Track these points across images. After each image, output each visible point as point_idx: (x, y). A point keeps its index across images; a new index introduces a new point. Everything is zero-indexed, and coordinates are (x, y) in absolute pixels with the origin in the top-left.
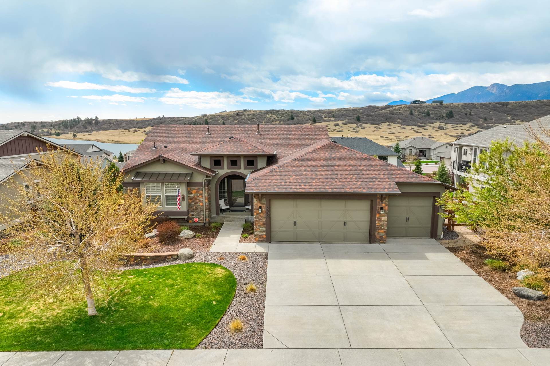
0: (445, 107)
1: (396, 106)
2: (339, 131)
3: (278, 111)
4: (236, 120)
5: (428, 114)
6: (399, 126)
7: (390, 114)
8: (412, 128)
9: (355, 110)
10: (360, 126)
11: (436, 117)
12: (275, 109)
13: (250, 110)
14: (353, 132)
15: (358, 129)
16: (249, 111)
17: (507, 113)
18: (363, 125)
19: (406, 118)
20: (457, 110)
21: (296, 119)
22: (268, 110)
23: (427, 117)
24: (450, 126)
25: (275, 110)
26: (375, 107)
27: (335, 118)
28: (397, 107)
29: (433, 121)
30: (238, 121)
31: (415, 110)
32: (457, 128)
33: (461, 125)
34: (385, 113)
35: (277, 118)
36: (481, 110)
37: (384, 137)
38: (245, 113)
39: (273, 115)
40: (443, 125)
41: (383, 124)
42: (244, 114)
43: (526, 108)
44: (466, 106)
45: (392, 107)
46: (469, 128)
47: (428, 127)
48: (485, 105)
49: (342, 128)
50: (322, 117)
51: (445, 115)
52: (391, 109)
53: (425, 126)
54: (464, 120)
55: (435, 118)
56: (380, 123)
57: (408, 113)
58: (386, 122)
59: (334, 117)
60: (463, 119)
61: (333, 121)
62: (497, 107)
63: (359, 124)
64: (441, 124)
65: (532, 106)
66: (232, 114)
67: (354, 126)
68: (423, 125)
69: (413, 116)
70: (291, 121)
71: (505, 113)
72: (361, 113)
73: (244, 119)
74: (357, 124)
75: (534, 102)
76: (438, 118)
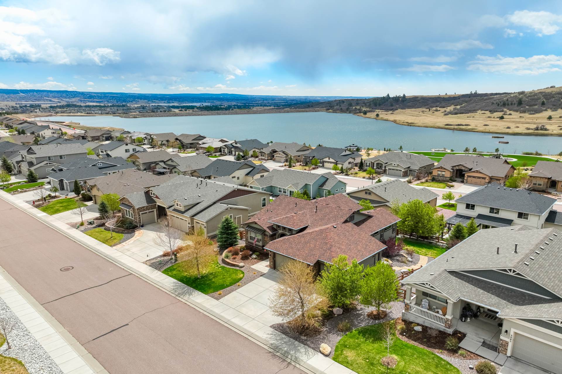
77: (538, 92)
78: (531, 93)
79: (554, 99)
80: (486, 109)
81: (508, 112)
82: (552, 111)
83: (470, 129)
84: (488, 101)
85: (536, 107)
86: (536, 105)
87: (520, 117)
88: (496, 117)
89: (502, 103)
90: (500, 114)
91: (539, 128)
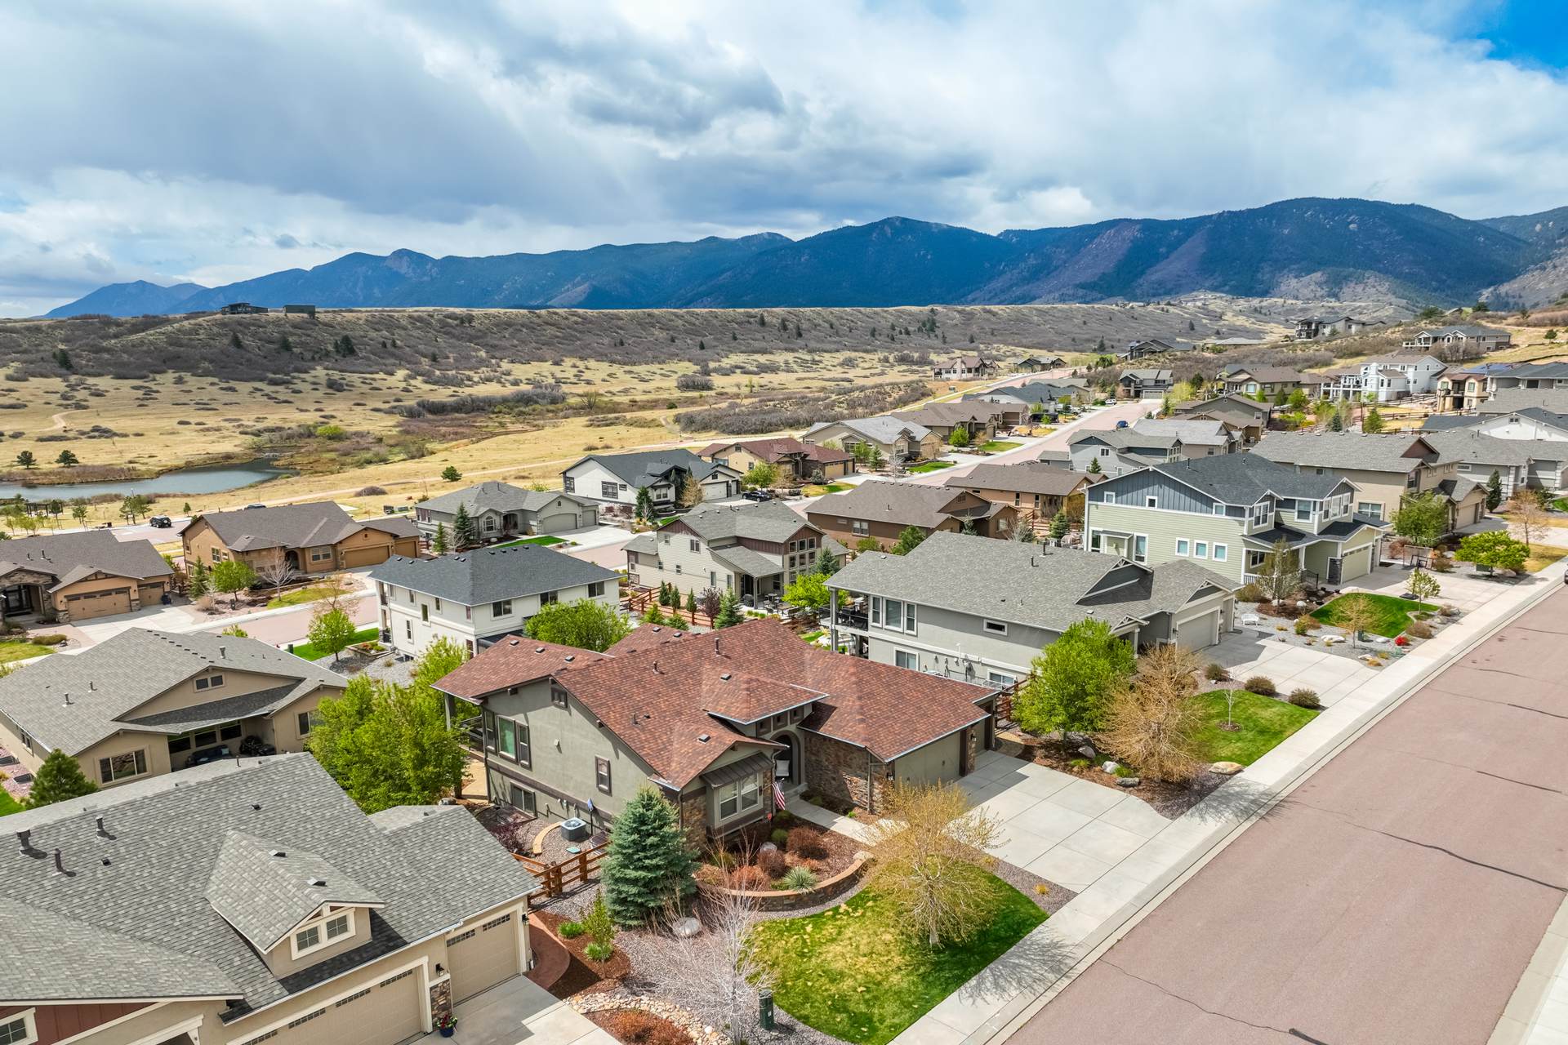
0: (326, 325)
1: (181, 321)
5: (286, 346)
6: (212, 384)
7: (171, 344)
8: (257, 389)
10: (82, 385)
11: (310, 354)
14: (67, 407)
15: (79, 395)
18: (91, 381)
19: (225, 359)
20: (358, 333)
23: (287, 356)
24: (355, 378)
26: (107, 321)
28: (186, 325)
29: (306, 364)
31: (244, 334)
32: (375, 385)
33: (382, 375)
34: (151, 343)
36: (415, 333)
37: (192, 421)
40: (336, 376)
41: (158, 377)
44: (377, 323)
45: (169, 321)
46: (404, 385)
47: (299, 385)
51: (330, 348)
53: (289, 382)
54: (384, 361)
55: (308, 355)
56: (145, 372)
57: (226, 341)
58: (163, 372)
60: (379, 357)
62: (448, 325)
63: (73, 379)
64: (330, 372)
67: (58, 384)
68: (283, 377)
69: (244, 351)
71: (470, 341)
74: (65, 377)
76: (317, 356)
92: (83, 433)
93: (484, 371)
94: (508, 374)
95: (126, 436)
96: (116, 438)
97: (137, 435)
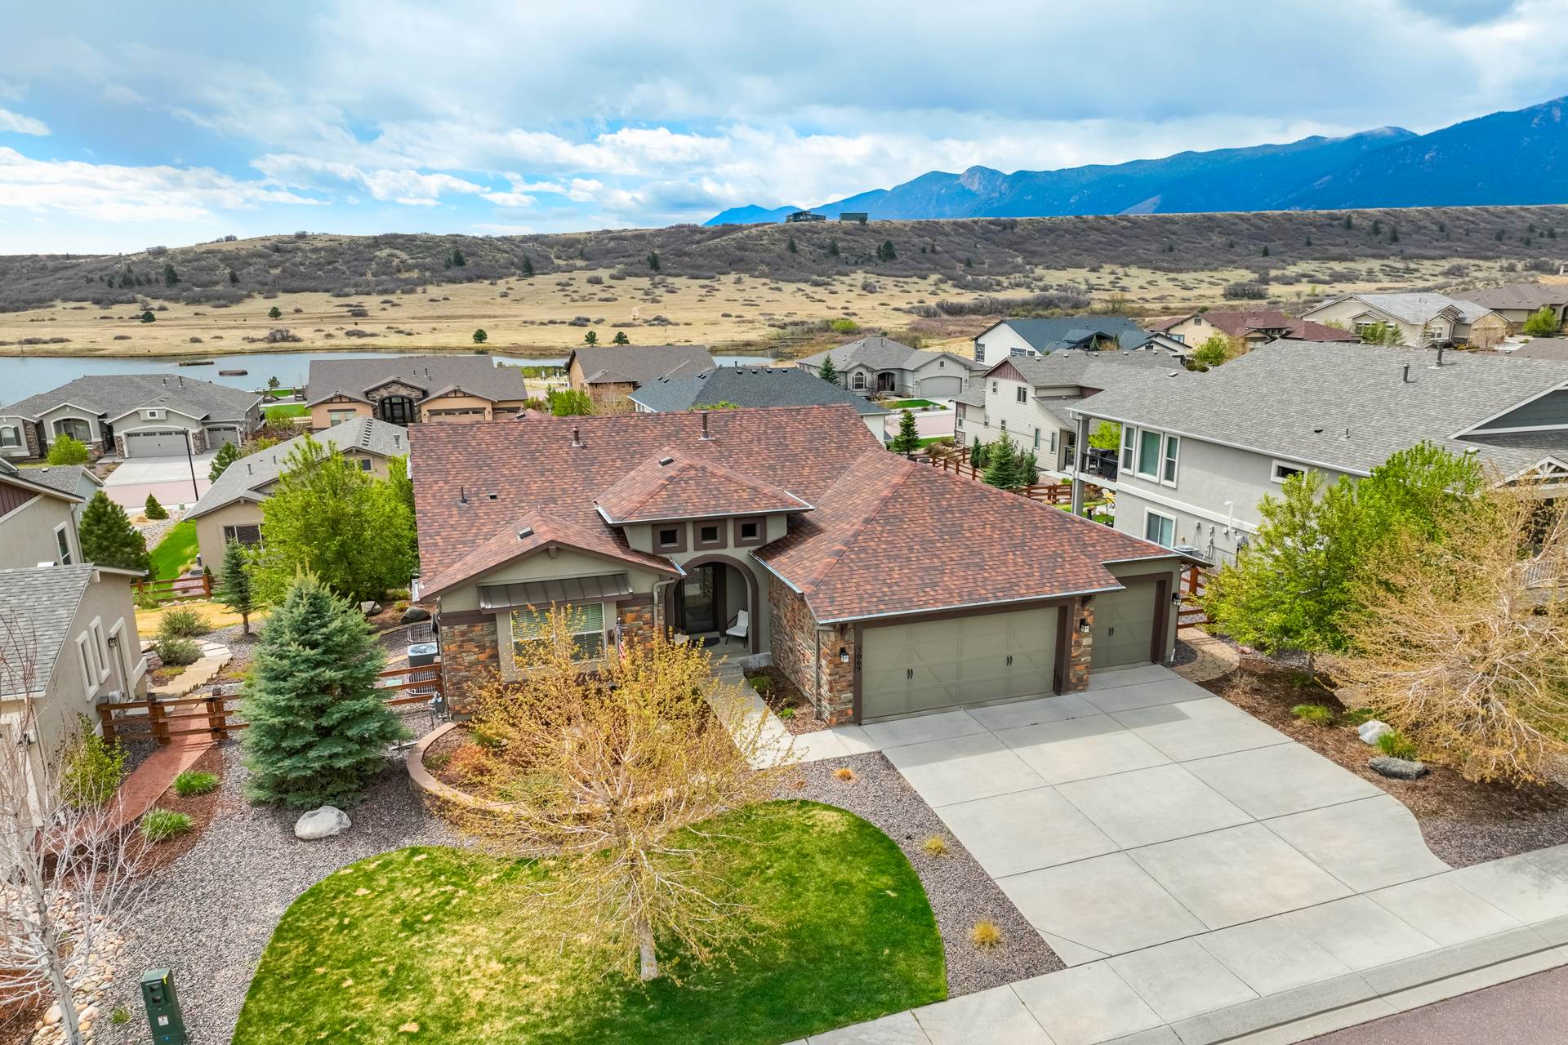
0: (874, 231)
1: (751, 227)
2: (606, 300)
3: (412, 239)
4: (276, 267)
5: (834, 251)
6: (764, 284)
7: (739, 249)
8: (799, 290)
9: (640, 236)
10: (662, 283)
11: (855, 259)
12: (400, 232)
13: (319, 235)
14: (645, 301)
15: (657, 292)
16: (315, 238)
17: (1015, 247)
18: (670, 280)
19: (779, 261)
20: (901, 239)
21: (470, 261)
22: (377, 235)
23: (833, 259)
24: (889, 281)
25: (402, 236)
26: (694, 230)
27: (588, 259)
28: (754, 231)
29: (848, 268)
30: (284, 271)
31: (799, 239)
32: (906, 288)
33: (915, 279)
34: (723, 247)
35: (410, 261)
36: (956, 239)
37: (734, 314)
38: (301, 244)
39: (398, 252)
40: (872, 279)
41: (722, 277)
42: (298, 249)
43: (1053, 236)
44: (921, 230)
45: (740, 228)
46: (933, 288)
47: (837, 287)
48: (963, 225)
49: (612, 290)
50: (550, 259)
51: (874, 253)
52: (740, 234)
53: (828, 284)
54: (920, 266)
55: (852, 260)
56: (713, 274)
57: (784, 246)
58: (728, 273)
59: (582, 256)
60: (917, 262)
61: (581, 269)
62: (990, 231)
63: (657, 279)
64: (868, 276)
65: (1066, 231)
66: (259, 247)
67: (645, 282)
68: (825, 279)
69: (796, 255)
70: (455, 271)
71: (1009, 247)
72: (659, 247)
73: (302, 264)
74: (651, 277)
75: (1069, 221)
76: (860, 261)
77: (202, 250)
78: (184, 251)
79: (252, 269)
80: (80, 295)
81: (156, 304)
82: (266, 298)
83: (76, 351)
84: (70, 273)
85: (219, 288)
86: (217, 283)
87: (196, 314)
88: (126, 317)
89: (118, 280)
90: (135, 309)
91: (278, 336)
92: (646, 321)
93: (1017, 277)
94: (1041, 280)
95: (677, 324)
96: (670, 326)
97: (687, 324)
